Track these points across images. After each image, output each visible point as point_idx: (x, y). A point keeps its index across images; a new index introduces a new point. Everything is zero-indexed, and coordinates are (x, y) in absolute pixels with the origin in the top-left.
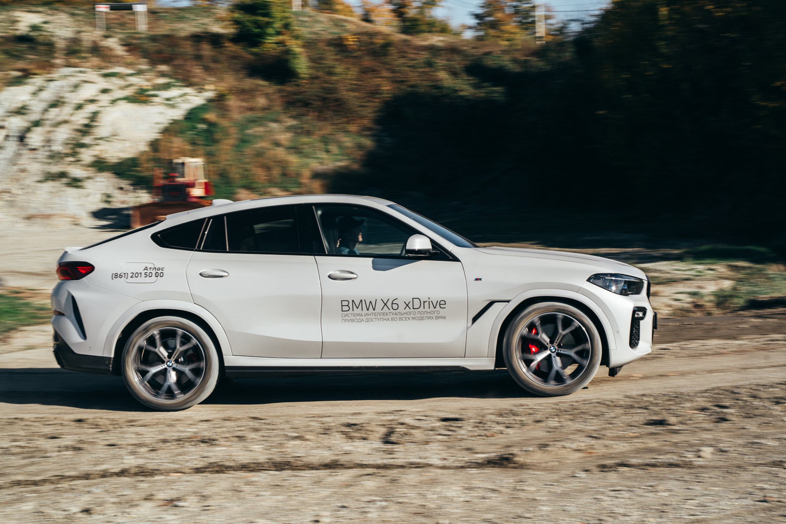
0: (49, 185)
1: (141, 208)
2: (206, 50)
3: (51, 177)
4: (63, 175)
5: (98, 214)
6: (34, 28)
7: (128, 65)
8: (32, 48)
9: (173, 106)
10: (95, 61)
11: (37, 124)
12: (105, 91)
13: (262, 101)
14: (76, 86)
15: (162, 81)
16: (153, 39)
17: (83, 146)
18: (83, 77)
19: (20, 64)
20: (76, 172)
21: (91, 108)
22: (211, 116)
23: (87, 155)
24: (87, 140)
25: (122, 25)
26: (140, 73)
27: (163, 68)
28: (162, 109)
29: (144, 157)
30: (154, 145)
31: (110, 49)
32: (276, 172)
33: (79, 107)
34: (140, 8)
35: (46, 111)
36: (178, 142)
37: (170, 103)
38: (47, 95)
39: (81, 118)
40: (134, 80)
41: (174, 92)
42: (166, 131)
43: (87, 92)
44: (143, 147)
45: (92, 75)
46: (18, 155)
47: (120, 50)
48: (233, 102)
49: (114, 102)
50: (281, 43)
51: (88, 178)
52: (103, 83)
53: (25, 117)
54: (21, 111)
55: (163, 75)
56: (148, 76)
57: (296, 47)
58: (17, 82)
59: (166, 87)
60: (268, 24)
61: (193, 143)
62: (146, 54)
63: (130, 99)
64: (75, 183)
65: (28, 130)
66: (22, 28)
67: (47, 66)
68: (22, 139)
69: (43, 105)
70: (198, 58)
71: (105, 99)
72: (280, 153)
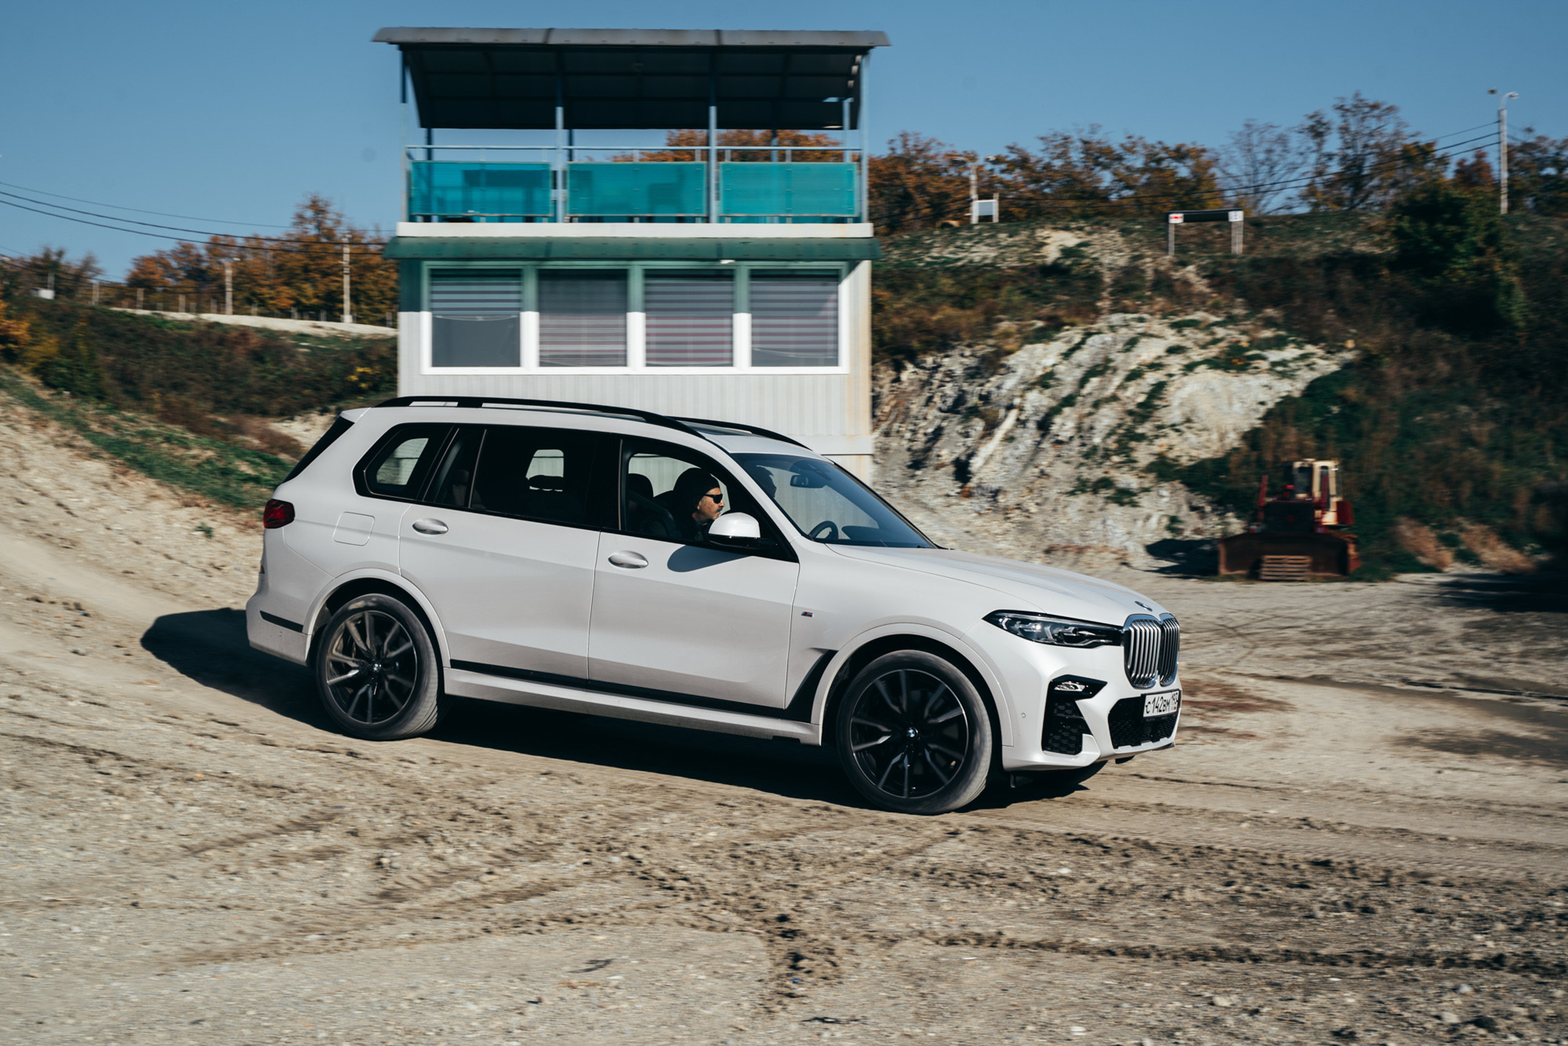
0: (1081, 500)
1: (1228, 540)
2: (1346, 281)
3: (1082, 487)
4: (1106, 483)
5: (1155, 550)
6: (1067, 252)
7: (1214, 309)
8: (1063, 284)
9: (1283, 375)
10: (1160, 302)
11: (1069, 401)
12: (1173, 350)
13: (1443, 367)
14: (1132, 343)
15: (1268, 334)
16: (1255, 265)
17: (1141, 438)
18: (1140, 328)
19: (1047, 310)
20: (1127, 479)
21: (1152, 378)
22: (1351, 392)
23: (1143, 454)
24: (1145, 429)
25: (1204, 245)
26: (1231, 320)
27: (1270, 312)
28: (1265, 379)
29: (1234, 459)
30: (1252, 437)
31: (1186, 283)
32: (1467, 489)
33: (1135, 375)
34: (1236, 217)
35: (1083, 382)
36: (1292, 435)
37: (1281, 370)
38: (1083, 356)
39: (1135, 393)
40: (1220, 332)
41: (1290, 352)
42: (1268, 416)
43: (1148, 351)
44: (1233, 440)
45: (1156, 325)
46: (1037, 448)
47: (1200, 285)
48: (1389, 368)
49: (1190, 368)
50: (1479, 268)
51: (1146, 490)
52: (1173, 338)
53: (1048, 392)
54: (1046, 381)
55: (1269, 323)
56: (1248, 325)
57: (1508, 275)
58: (1043, 336)
59: (1279, 343)
60: (1459, 237)
61: (1320, 436)
62: (1243, 291)
63: (1213, 364)
64: (1124, 497)
65: (1055, 411)
66: (1051, 254)
67: (1088, 311)
68: (1044, 426)
69: (1079, 373)
70: (1332, 295)
71: (1175, 363)
72: (1476, 456)
